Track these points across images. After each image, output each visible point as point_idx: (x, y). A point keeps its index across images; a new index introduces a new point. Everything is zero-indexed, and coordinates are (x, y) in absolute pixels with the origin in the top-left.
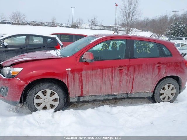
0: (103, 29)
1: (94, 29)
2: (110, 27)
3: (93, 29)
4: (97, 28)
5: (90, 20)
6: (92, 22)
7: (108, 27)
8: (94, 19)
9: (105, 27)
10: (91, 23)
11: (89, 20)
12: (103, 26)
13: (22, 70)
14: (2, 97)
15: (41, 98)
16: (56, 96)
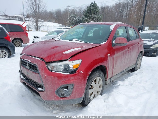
0: (8, 19)
2: (15, 17)
9: (9, 17)
12: (7, 16)
13: (81, 62)
14: (62, 98)
15: (93, 87)
16: (101, 82)
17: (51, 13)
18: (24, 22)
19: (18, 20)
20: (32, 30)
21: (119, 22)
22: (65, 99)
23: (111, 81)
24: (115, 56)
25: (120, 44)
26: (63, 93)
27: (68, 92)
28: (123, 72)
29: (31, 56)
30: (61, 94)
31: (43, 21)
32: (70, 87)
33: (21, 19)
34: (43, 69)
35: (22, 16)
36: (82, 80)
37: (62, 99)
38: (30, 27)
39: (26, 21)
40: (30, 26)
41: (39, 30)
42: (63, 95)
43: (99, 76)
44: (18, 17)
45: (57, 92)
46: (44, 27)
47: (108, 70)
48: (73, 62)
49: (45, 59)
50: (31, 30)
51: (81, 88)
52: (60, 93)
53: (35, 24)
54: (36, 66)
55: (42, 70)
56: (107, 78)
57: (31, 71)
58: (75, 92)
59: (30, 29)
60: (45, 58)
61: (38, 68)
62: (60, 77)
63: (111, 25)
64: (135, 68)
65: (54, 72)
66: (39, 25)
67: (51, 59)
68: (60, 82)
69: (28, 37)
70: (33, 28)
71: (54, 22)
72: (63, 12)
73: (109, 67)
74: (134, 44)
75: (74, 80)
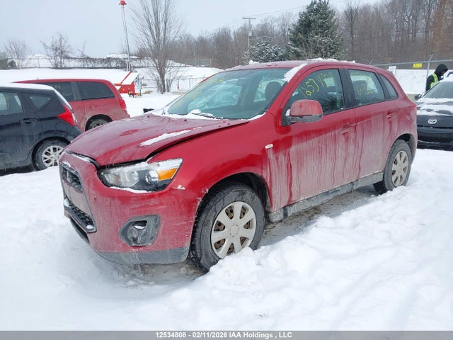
0: (91, 66)
1: (65, 68)
2: (109, 60)
3: (61, 68)
4: (72, 63)
5: (49, 45)
6: (56, 49)
7: (103, 60)
8: (60, 40)
9: (94, 60)
10: (52, 53)
11: (45, 45)
12: (88, 59)
13: (181, 164)
14: (135, 247)
15: (224, 228)
16: (251, 215)
17: (202, 41)
18: (129, 72)
19: (115, 68)
20: (149, 92)
21: (320, 59)
22: (141, 249)
23: (289, 215)
24: (293, 149)
25: (301, 117)
26: (135, 236)
27: (145, 234)
28: (335, 194)
29: (76, 154)
30: (133, 238)
31: (179, 64)
32: (151, 222)
33: (122, 65)
34: (92, 181)
35: (126, 56)
36: (180, 207)
37: (134, 250)
38: (145, 85)
39: (134, 67)
40: (146, 82)
41: (168, 91)
42: (135, 240)
43: (239, 199)
44: (116, 59)
45: (124, 233)
46: (181, 82)
47: (271, 185)
48: (158, 165)
49: (98, 160)
50: (146, 93)
51: (178, 224)
52: (129, 237)
53: (157, 74)
54: (78, 175)
55: (89, 182)
56: (272, 205)
57: (74, 187)
58: (164, 233)
59: (144, 90)
60: (99, 157)
61: (82, 180)
62: (125, 198)
63: (289, 68)
64: (386, 183)
65: (113, 187)
66: (166, 76)
67: (111, 158)
68: (127, 211)
69: (126, 112)
70: (153, 86)
71: (208, 67)
72: (237, 34)
73: (273, 177)
74: (368, 116)
75: (158, 205)
